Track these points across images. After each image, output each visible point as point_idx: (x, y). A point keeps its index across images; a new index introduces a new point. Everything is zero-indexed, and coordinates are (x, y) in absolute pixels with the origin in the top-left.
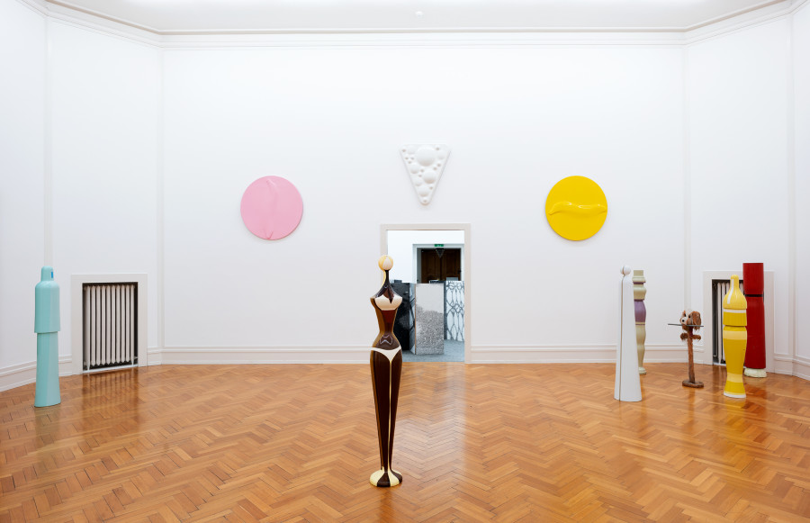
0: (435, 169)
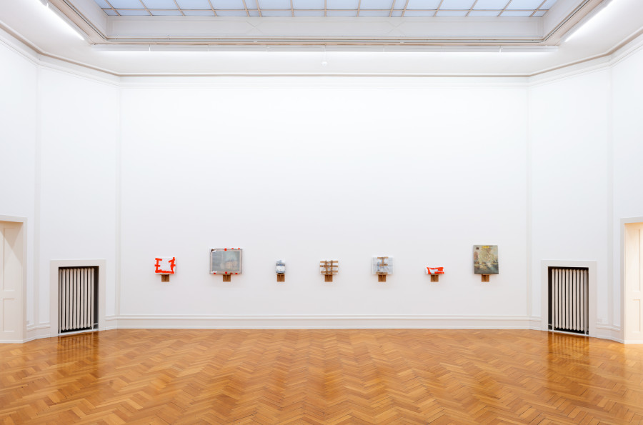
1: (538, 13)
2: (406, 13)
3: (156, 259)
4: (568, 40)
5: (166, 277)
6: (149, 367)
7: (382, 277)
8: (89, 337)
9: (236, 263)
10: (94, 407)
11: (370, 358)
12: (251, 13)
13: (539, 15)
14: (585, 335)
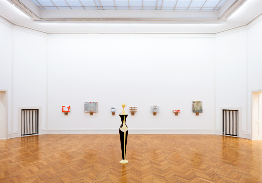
1: (216, 8)
2: (162, 8)
3: (62, 106)
4: (228, 19)
5: (66, 114)
6: (55, 149)
7: (155, 114)
8: (35, 137)
9: (95, 108)
10: (28, 164)
11: (146, 145)
12: (99, 8)
13: (217, 9)
14: (237, 137)
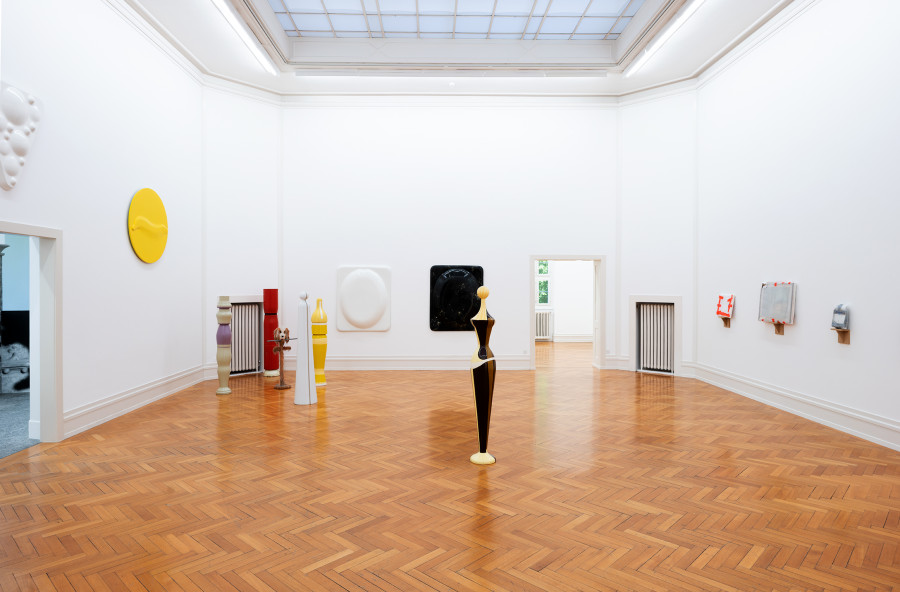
0: (27, 134)
5: (727, 322)
